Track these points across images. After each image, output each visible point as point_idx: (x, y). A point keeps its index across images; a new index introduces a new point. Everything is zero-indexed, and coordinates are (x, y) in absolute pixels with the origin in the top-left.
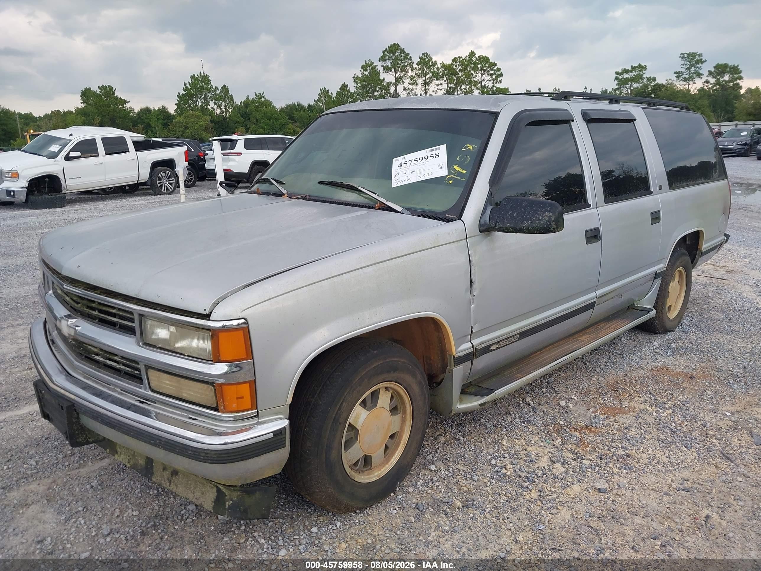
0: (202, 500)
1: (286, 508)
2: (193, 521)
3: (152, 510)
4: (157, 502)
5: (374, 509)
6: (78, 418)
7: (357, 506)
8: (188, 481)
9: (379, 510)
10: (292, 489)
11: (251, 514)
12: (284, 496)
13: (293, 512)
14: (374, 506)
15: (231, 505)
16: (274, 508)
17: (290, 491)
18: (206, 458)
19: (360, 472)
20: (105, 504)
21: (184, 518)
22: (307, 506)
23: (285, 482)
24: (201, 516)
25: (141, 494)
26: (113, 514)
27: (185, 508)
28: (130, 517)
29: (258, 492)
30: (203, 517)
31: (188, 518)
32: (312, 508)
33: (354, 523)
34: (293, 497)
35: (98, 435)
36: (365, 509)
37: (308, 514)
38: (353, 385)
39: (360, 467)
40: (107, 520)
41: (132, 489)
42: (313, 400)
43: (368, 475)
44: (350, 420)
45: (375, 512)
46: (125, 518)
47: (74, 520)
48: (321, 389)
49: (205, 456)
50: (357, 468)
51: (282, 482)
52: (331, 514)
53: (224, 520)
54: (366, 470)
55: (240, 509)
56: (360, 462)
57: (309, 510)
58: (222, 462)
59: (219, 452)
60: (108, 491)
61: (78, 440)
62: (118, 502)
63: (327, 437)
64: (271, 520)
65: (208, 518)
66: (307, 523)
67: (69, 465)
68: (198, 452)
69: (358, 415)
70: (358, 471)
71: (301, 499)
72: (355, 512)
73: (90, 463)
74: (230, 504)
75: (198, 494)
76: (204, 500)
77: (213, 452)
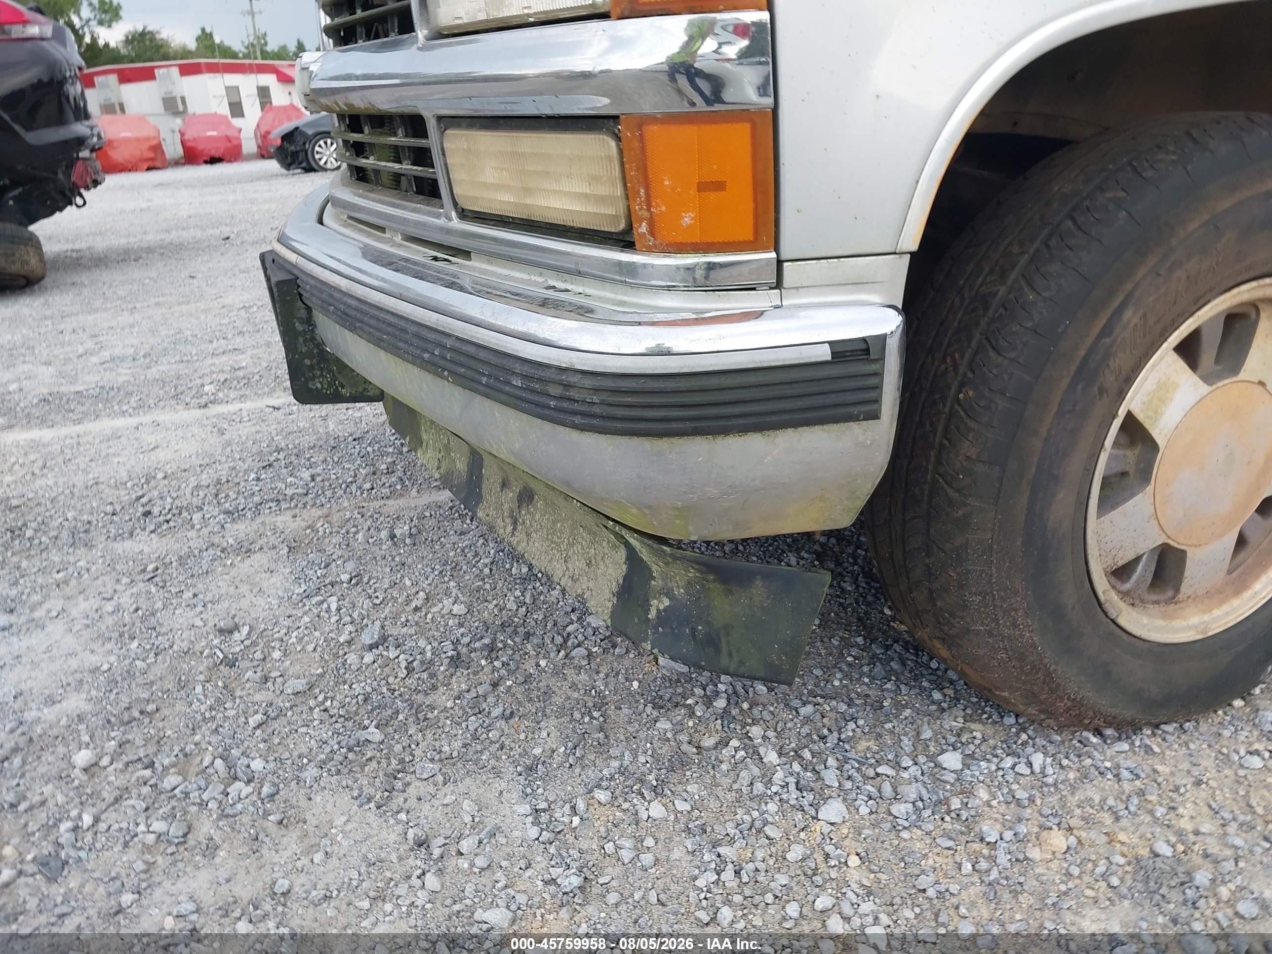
0: (584, 583)
1: (862, 675)
2: (590, 655)
3: (501, 610)
4: (518, 593)
5: (1170, 738)
6: (309, 320)
7: (1113, 711)
8: (554, 522)
9: (1192, 746)
10: (888, 625)
11: (730, 655)
12: (860, 640)
13: (883, 691)
14: (1169, 728)
15: (665, 610)
16: (825, 669)
17: (880, 630)
18: (565, 405)
19: (1137, 602)
20: (403, 577)
21: (569, 643)
22: (930, 681)
23: (868, 604)
24: (614, 646)
25: (491, 570)
26: (408, 602)
27: (579, 619)
28: (443, 617)
29: (759, 583)
30: (617, 650)
31: (579, 645)
32: (945, 690)
33: (1097, 768)
34: (887, 648)
35: (366, 381)
36: (1137, 729)
37: (933, 708)
38: (1174, 242)
39: (1137, 583)
40: (391, 612)
41: (476, 554)
42: (1003, 290)
43: (1164, 617)
44: (1132, 399)
45: (1176, 746)
46: (429, 616)
47: (320, 598)
48: (1038, 250)
49: (561, 398)
50: (1127, 586)
51: (857, 603)
52: (1010, 720)
53: (671, 670)
54: (1157, 602)
55: (693, 631)
56: (1140, 568)
57: (937, 695)
58: (619, 425)
59: (609, 383)
60: (424, 551)
61: (310, 385)
62: (430, 579)
63: (1043, 431)
64: (811, 699)
65: (632, 656)
66: (927, 734)
67: (373, 489)
68: (540, 380)
69: (1164, 391)
70: (1131, 598)
71: (912, 657)
72: (1098, 732)
73: (414, 493)
74: (662, 607)
75: (578, 564)
76: (591, 585)
77: (588, 382)
